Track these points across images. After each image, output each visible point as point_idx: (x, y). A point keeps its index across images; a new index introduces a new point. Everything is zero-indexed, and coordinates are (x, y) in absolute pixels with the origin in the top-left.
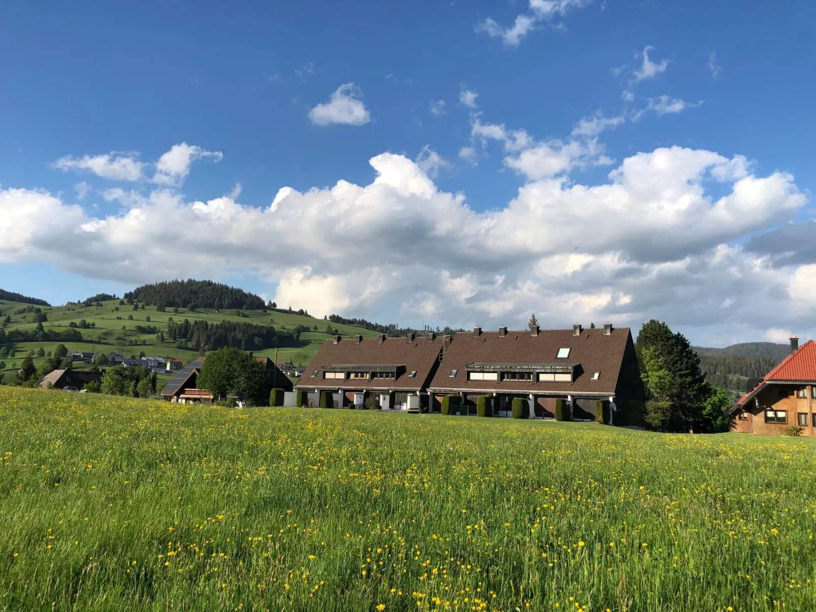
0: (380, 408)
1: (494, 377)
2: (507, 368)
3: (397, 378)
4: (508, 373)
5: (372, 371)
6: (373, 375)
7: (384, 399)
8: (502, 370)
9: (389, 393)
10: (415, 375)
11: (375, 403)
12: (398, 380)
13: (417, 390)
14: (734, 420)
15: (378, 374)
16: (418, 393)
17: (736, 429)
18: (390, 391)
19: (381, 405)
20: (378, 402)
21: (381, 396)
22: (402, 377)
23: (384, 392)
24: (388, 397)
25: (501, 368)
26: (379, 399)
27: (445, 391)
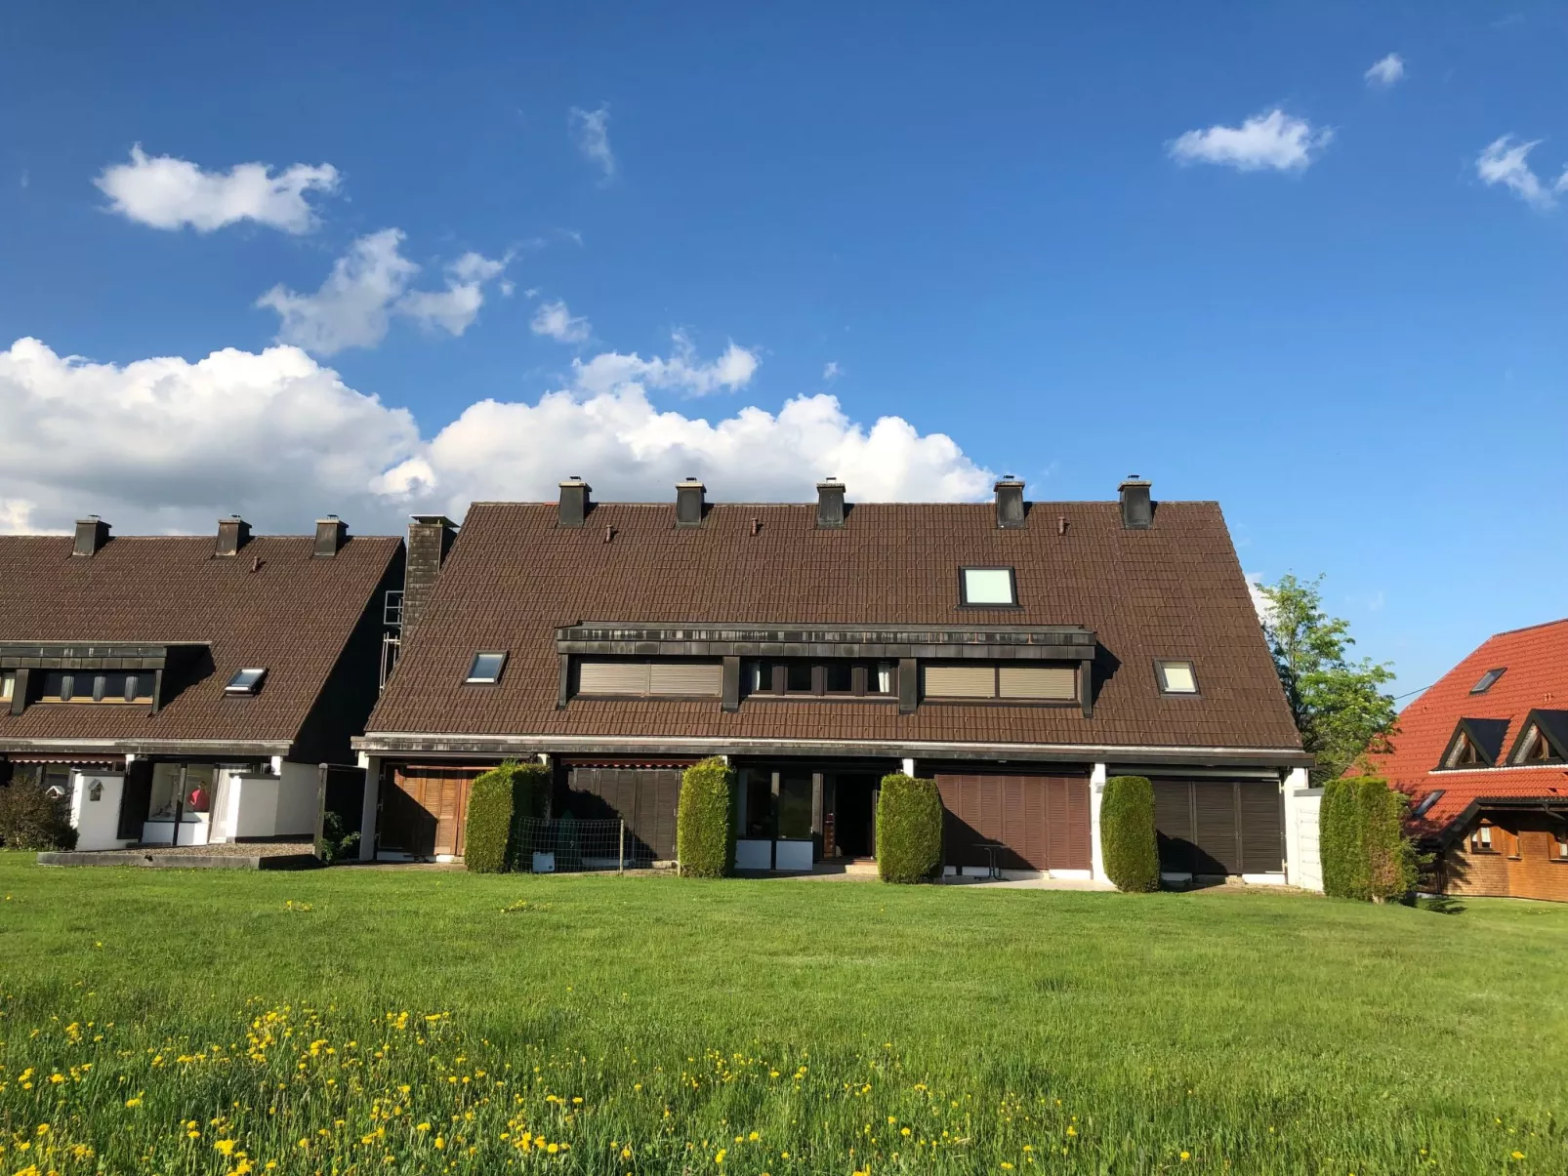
0: (67, 838)
1: (707, 681)
2: (773, 637)
3: (165, 699)
4: (767, 663)
5: (36, 663)
6: (38, 684)
7: (95, 794)
8: (750, 649)
9: (121, 767)
10: (258, 686)
11: (44, 814)
12: (171, 707)
13: (275, 751)
14: (1460, 853)
15: (67, 681)
16: (276, 762)
17: (1469, 883)
18: (130, 758)
19: (74, 823)
20: (62, 806)
21: (80, 781)
22: (192, 695)
23: (95, 763)
24: (114, 787)
25: (746, 639)
26: (69, 791)
27: (454, 747)
